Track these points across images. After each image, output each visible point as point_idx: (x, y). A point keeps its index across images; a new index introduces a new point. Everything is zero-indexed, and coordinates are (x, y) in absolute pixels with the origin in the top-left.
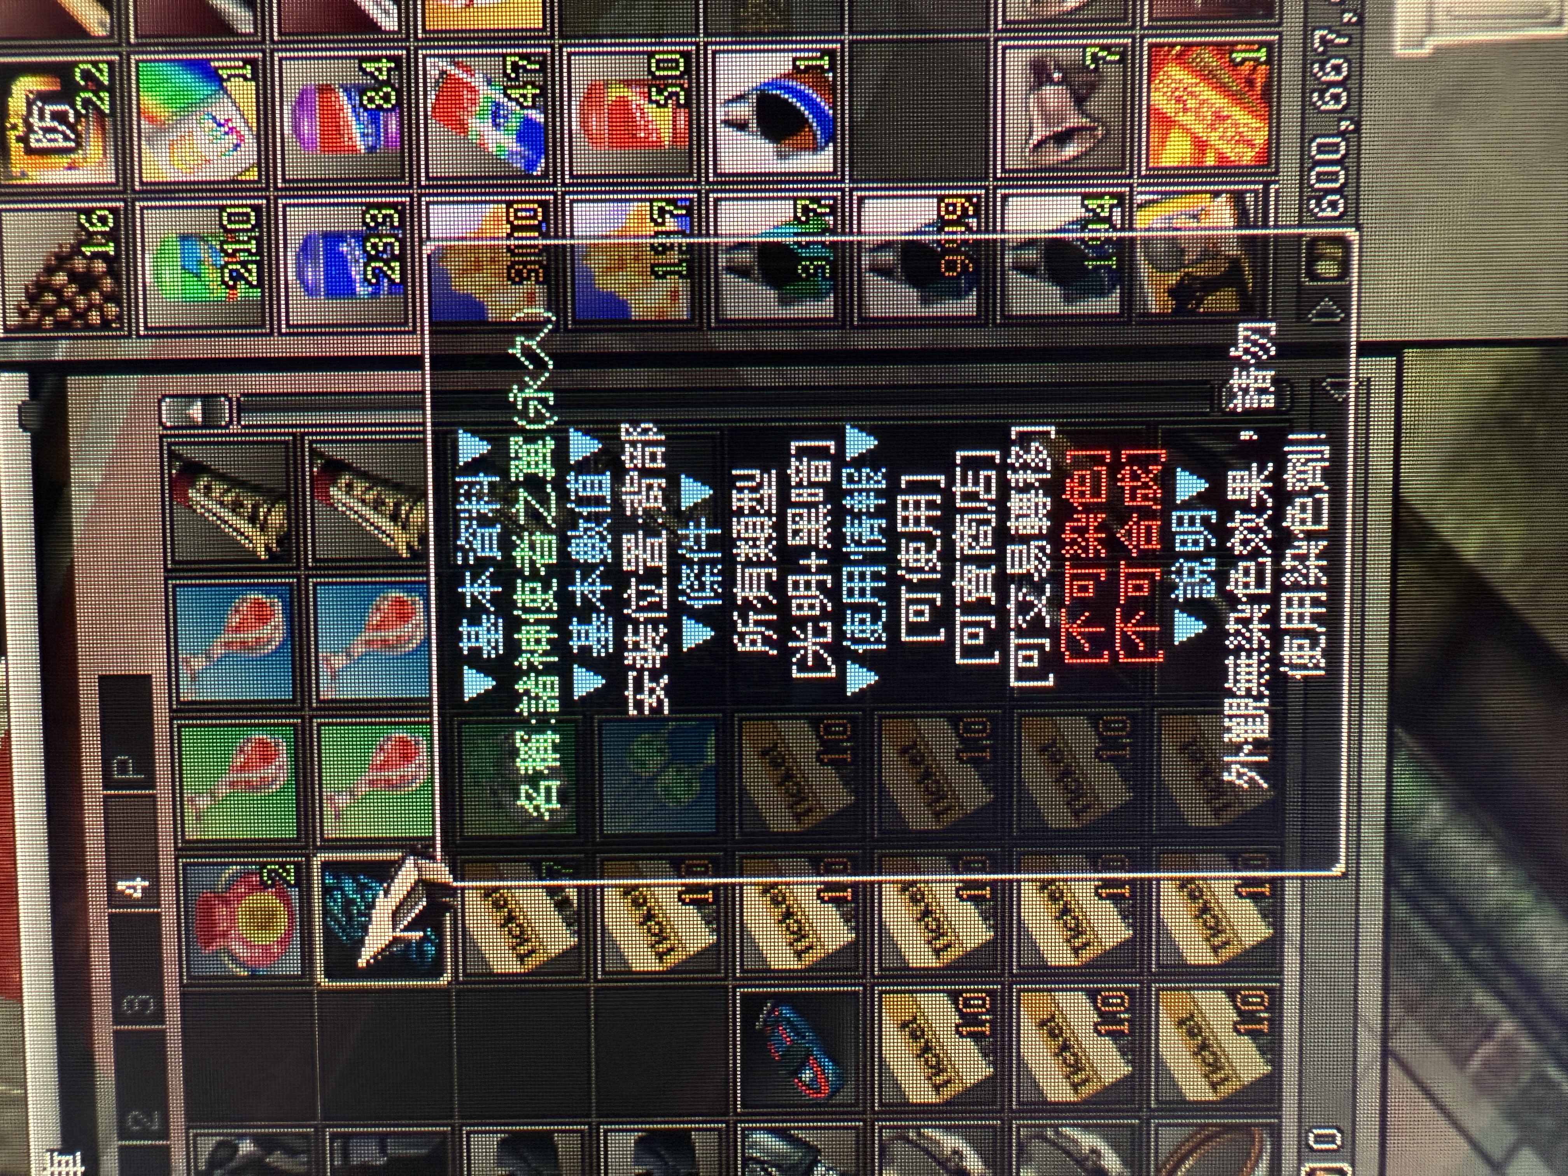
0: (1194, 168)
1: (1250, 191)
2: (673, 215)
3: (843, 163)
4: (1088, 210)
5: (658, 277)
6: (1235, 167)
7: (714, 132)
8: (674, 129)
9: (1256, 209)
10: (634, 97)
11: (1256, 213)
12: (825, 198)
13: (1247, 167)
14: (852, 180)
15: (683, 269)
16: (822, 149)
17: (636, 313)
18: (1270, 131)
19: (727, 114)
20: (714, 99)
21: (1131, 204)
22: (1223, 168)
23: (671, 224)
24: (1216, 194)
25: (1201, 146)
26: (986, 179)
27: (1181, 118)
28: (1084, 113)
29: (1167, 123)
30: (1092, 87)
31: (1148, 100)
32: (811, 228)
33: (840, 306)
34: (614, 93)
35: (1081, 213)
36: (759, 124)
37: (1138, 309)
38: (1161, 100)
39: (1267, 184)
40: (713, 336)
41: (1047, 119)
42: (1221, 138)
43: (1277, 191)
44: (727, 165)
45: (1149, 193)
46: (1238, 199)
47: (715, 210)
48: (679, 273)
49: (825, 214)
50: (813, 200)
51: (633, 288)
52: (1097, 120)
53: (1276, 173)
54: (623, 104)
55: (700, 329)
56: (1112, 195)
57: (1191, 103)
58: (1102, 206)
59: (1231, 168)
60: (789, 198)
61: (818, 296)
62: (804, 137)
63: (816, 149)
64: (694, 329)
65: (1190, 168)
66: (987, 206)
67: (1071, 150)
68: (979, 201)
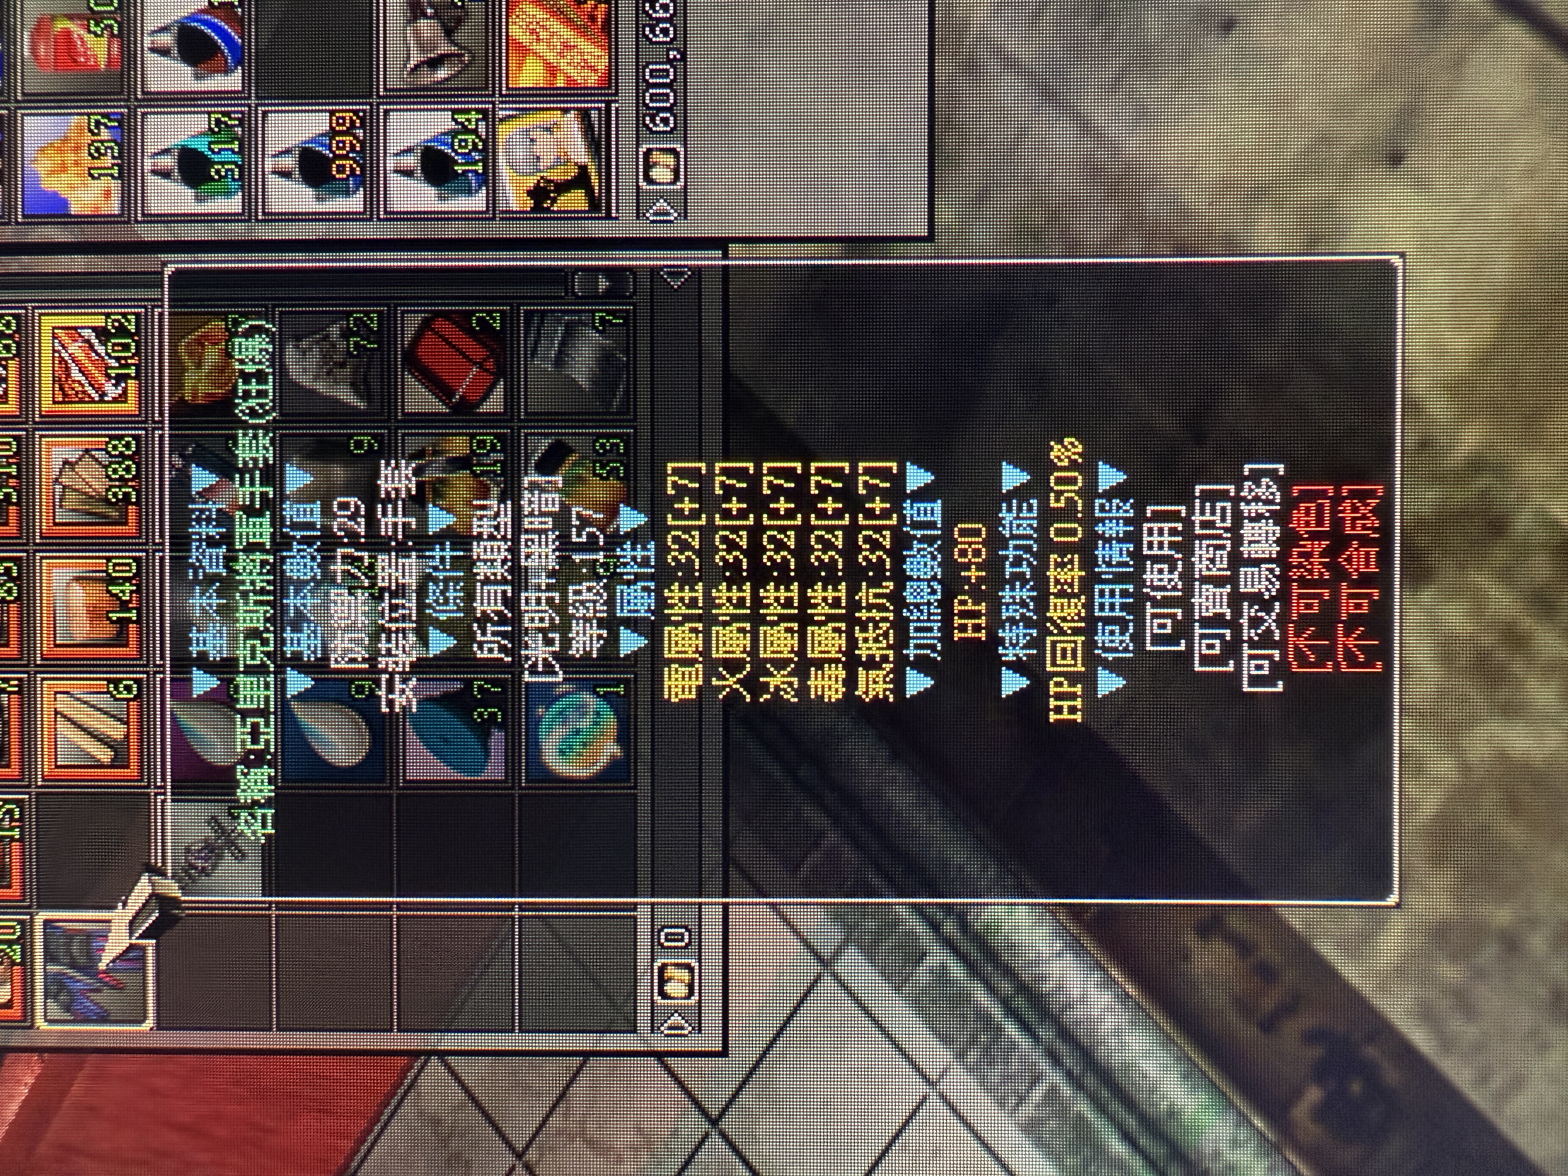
0: (546, 89)
1: (595, 109)
2: (107, 127)
3: (250, 83)
4: (457, 123)
5: (93, 177)
6: (581, 88)
7: (142, 57)
8: (109, 55)
9: (600, 124)
10: (75, 28)
11: (600, 128)
12: (235, 112)
13: (591, 88)
14: (257, 98)
15: (115, 172)
16: (232, 71)
17: (74, 210)
18: (610, 58)
19: (153, 42)
20: (142, 30)
21: (494, 118)
22: (570, 89)
23: (105, 134)
24: (566, 111)
25: (552, 70)
26: (371, 97)
27: (534, 46)
28: (453, 43)
29: (524, 51)
30: (459, 21)
31: (507, 32)
32: (223, 137)
33: (247, 201)
34: (61, 25)
35: (452, 125)
36: (179, 52)
37: (501, 206)
38: (516, 32)
39: (608, 104)
40: (138, 228)
41: (422, 48)
42: (569, 64)
43: (617, 109)
44: (154, 86)
45: (509, 109)
46: (584, 115)
47: (143, 122)
48: (112, 176)
49: (235, 126)
50: (224, 114)
51: (72, 187)
52: (464, 48)
53: (616, 94)
54: (68, 33)
55: (128, 222)
56: (478, 111)
57: (543, 35)
58: (469, 120)
59: (577, 89)
60: (204, 113)
61: (228, 194)
62: (218, 61)
63: (227, 71)
64: (124, 222)
65: (543, 89)
66: (371, 119)
67: (442, 74)
68: (365, 116)
